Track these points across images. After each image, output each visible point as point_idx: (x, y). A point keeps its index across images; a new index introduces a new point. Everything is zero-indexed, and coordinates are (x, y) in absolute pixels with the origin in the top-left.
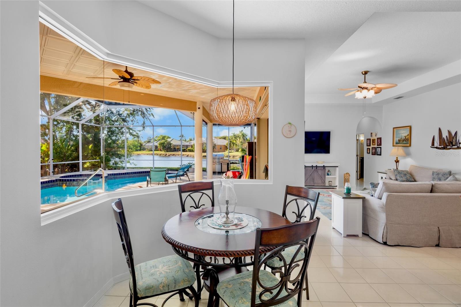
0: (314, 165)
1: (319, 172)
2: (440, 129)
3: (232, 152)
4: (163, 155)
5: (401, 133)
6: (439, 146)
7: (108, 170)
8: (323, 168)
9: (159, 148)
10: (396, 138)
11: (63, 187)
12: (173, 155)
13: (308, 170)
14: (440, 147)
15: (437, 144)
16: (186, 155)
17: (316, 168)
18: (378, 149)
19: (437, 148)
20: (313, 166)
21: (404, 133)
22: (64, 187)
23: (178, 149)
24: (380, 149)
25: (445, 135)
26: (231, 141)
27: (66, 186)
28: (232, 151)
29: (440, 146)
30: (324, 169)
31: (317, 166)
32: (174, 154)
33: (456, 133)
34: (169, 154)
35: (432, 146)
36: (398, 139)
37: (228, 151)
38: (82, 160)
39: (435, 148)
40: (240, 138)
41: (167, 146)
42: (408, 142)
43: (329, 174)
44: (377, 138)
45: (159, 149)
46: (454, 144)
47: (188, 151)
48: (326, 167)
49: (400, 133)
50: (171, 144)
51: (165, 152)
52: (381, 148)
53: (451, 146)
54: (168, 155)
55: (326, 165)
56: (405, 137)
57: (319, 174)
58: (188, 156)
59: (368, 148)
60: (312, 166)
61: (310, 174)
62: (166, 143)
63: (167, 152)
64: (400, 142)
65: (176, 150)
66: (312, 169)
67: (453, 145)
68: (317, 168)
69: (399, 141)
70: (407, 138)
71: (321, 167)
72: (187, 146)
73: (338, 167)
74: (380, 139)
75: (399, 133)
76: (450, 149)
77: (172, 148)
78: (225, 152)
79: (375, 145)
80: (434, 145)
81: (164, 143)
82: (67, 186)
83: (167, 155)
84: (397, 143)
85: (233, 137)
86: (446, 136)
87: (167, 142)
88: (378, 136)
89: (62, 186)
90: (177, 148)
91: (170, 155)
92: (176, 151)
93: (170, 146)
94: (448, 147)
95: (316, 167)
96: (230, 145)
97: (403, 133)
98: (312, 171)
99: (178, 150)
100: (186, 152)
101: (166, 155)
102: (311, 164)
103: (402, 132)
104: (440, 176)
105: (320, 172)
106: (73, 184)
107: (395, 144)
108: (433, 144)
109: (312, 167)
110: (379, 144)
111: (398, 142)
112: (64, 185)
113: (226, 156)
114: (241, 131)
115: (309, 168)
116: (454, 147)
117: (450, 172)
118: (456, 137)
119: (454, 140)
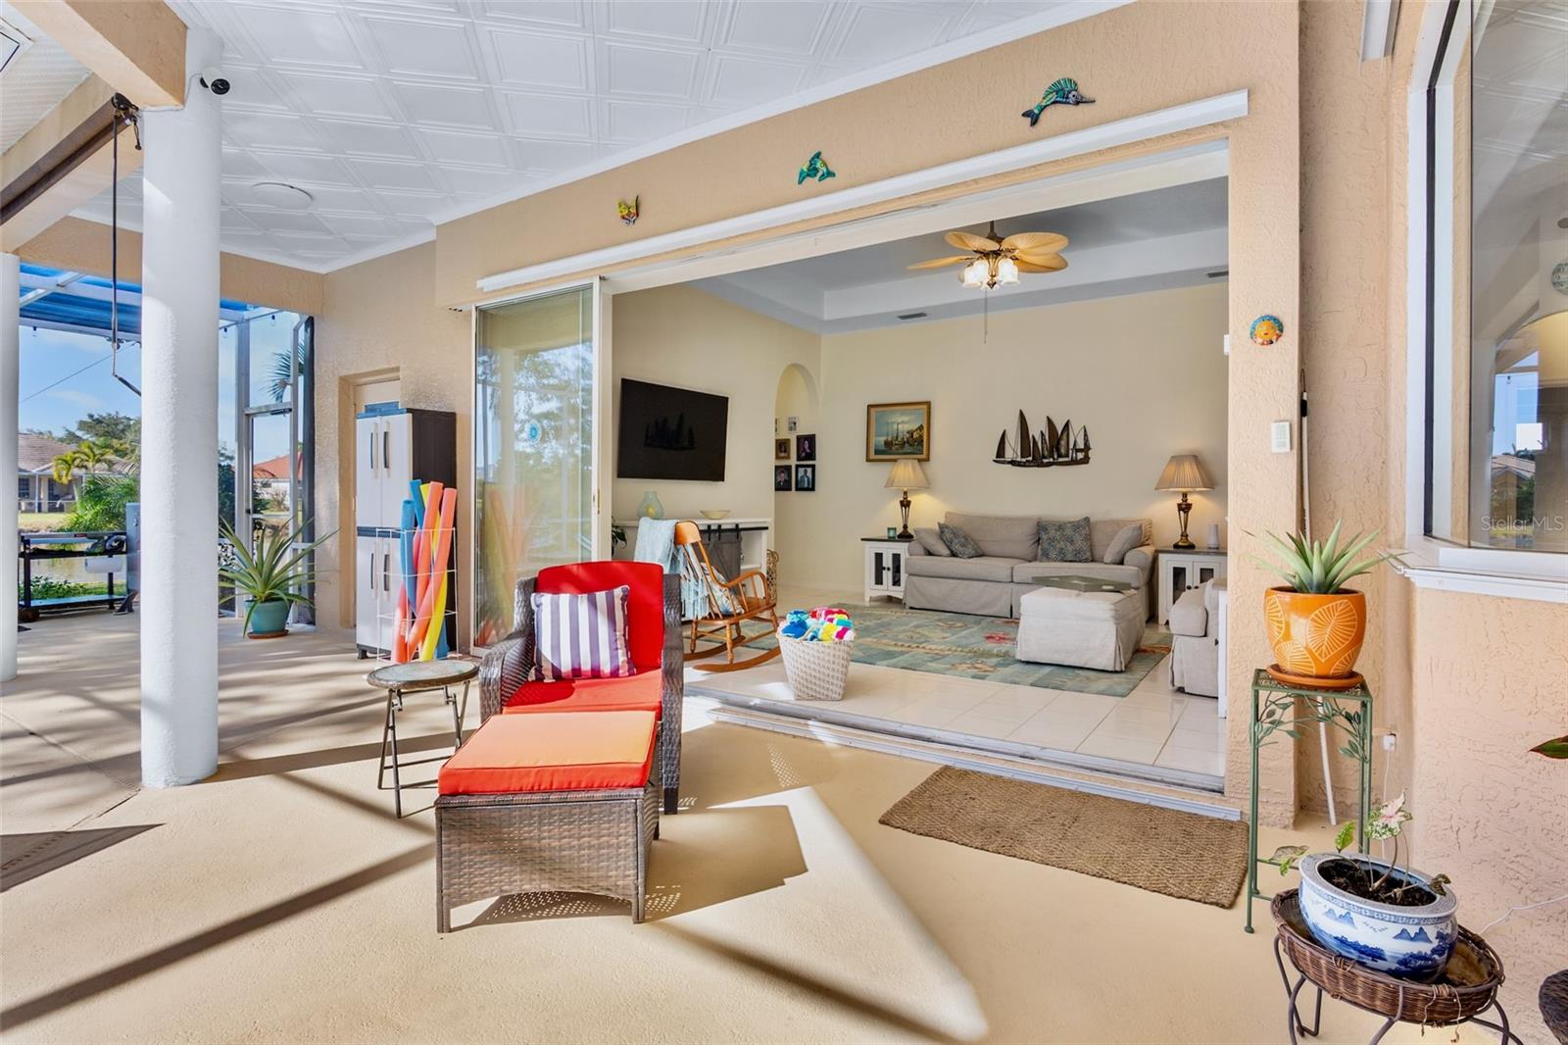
0: (714, 524)
2: (1022, 414)
5: (893, 423)
6: (1019, 459)
8: (736, 533)
10: (878, 435)
14: (1024, 460)
15: (1012, 451)
17: (719, 538)
18: (801, 470)
19: (1013, 463)
21: (904, 424)
24: (809, 470)
25: (1036, 429)
29: (1022, 457)
31: (722, 527)
33: (1067, 425)
35: (997, 457)
36: (883, 439)
39: (1009, 463)
42: (919, 448)
44: (799, 439)
46: (1063, 451)
49: (890, 421)
52: (813, 467)
53: (1056, 457)
56: (911, 433)
64: (891, 449)
67: (1060, 456)
69: (887, 443)
70: (915, 435)
71: (730, 533)
73: (767, 528)
74: (811, 439)
75: (888, 423)
76: (1049, 464)
79: (788, 457)
80: (1004, 457)
84: (877, 452)
86: (1042, 432)
88: (803, 430)
94: (1045, 461)
95: (718, 534)
97: (903, 422)
103: (900, 420)
104: (1069, 532)
107: (872, 456)
108: (1001, 452)
110: (807, 453)
111: (883, 448)
116: (1061, 460)
117: (1087, 519)
118: (1068, 435)
119: (1063, 443)
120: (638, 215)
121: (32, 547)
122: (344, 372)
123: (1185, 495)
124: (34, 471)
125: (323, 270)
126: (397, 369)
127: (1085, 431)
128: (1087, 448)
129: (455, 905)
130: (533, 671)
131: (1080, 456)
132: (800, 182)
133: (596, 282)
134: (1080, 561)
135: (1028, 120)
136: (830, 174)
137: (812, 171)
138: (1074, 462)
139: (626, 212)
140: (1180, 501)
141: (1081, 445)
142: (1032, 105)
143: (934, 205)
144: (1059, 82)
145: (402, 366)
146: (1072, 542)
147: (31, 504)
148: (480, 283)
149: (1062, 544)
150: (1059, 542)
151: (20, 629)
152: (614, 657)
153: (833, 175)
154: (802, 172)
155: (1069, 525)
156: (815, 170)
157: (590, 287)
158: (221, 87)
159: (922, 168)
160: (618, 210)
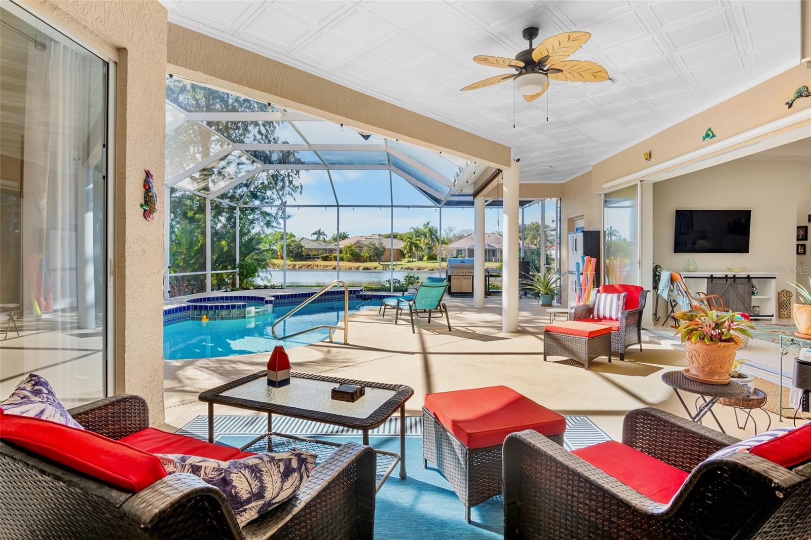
0: (730, 274)
1: (738, 289)
3: (413, 262)
4: (289, 266)
7: (255, 289)
8: (748, 279)
9: (279, 254)
11: (202, 321)
12: (307, 267)
13: (719, 285)
16: (331, 266)
17: (734, 281)
20: (729, 276)
22: (205, 321)
23: (315, 255)
26: (411, 243)
27: (207, 318)
28: (414, 260)
30: (749, 282)
31: (736, 276)
32: (309, 266)
34: (299, 265)
37: (406, 260)
38: (211, 270)
40: (426, 236)
41: (296, 250)
43: (756, 292)
45: (279, 257)
47: (333, 258)
48: (753, 279)
50: (302, 247)
51: (292, 261)
54: (299, 267)
55: (752, 274)
57: (739, 293)
58: (334, 268)
59: (801, 245)
60: (726, 277)
61: (723, 291)
62: (292, 244)
63: (295, 260)
65: (310, 258)
66: (726, 282)
68: (736, 280)
71: (743, 279)
72: (331, 251)
73: (775, 278)
77: (304, 253)
78: (401, 261)
81: (290, 245)
82: (210, 319)
83: (296, 268)
85: (414, 235)
87: (296, 243)
89: (201, 319)
90: (312, 254)
91: (301, 267)
92: (312, 260)
93: (300, 250)
95: (733, 279)
96: (411, 249)
98: (727, 286)
99: (315, 257)
100: (330, 261)
101: (295, 266)
102: (723, 273)
105: (742, 288)
106: (220, 314)
109: (725, 280)
112: (205, 316)
113: (404, 267)
114: (426, 224)
115: (720, 280)
120: (650, 157)
121: (490, 274)
122: (570, 217)
124: (497, 247)
125: (563, 182)
126: (583, 215)
129: (548, 355)
130: (592, 315)
132: (704, 140)
133: (639, 183)
135: (787, 106)
136: (714, 136)
137: (707, 135)
139: (647, 157)
142: (789, 100)
143: (756, 143)
144: (800, 88)
145: (585, 214)
147: (496, 259)
148: (603, 186)
151: (485, 297)
152: (617, 314)
153: (715, 136)
154: (704, 137)
156: (709, 135)
157: (637, 185)
158: (518, 160)
159: (747, 130)
160: (644, 156)
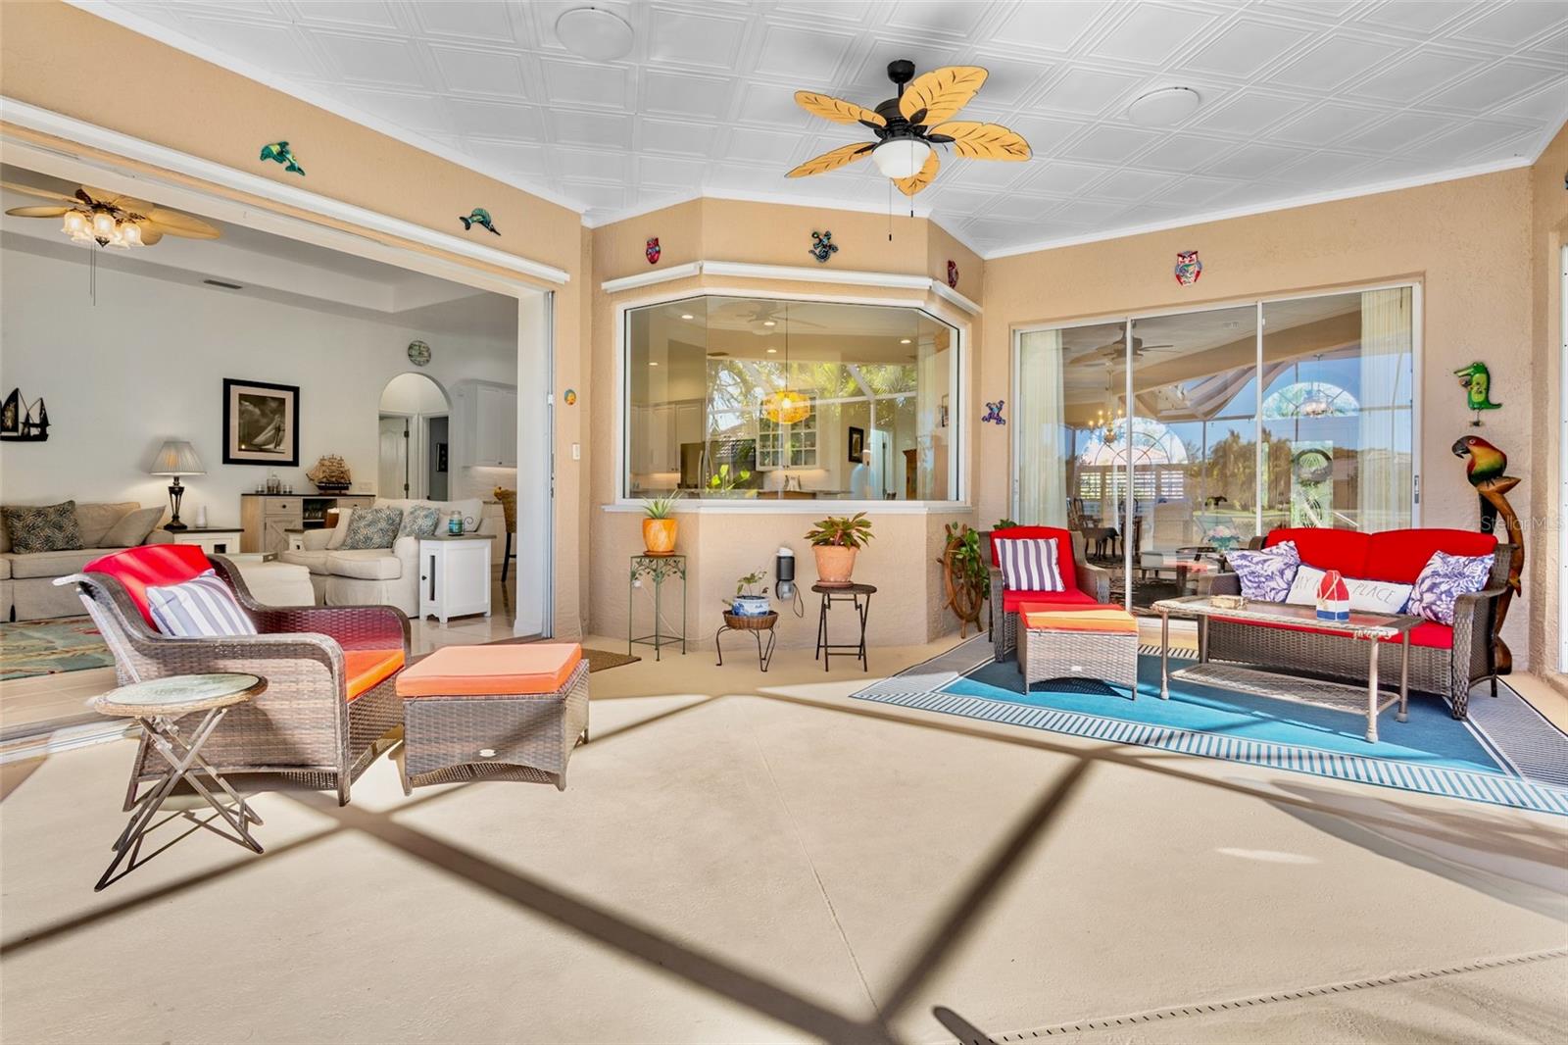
33: (15, 396)
46: (9, 424)
104: (53, 517)
117: (71, 503)
118: (16, 407)
119: (9, 414)
123: (177, 479)
127: (42, 404)
128: (44, 423)
131: (34, 431)
134: (73, 549)
135: (464, 223)
138: (26, 438)
140: (172, 485)
141: (36, 419)
142: (466, 215)
146: (61, 528)
149: (48, 532)
150: (42, 529)
155: (51, 510)
